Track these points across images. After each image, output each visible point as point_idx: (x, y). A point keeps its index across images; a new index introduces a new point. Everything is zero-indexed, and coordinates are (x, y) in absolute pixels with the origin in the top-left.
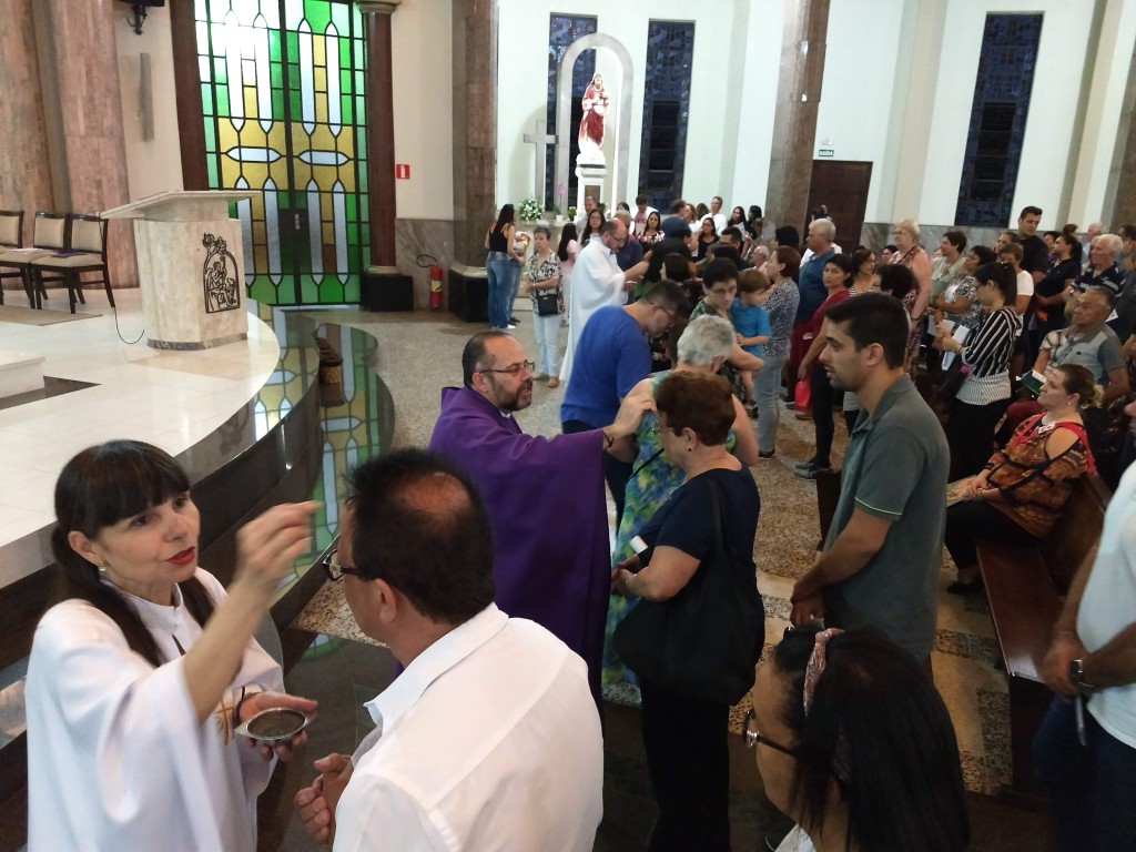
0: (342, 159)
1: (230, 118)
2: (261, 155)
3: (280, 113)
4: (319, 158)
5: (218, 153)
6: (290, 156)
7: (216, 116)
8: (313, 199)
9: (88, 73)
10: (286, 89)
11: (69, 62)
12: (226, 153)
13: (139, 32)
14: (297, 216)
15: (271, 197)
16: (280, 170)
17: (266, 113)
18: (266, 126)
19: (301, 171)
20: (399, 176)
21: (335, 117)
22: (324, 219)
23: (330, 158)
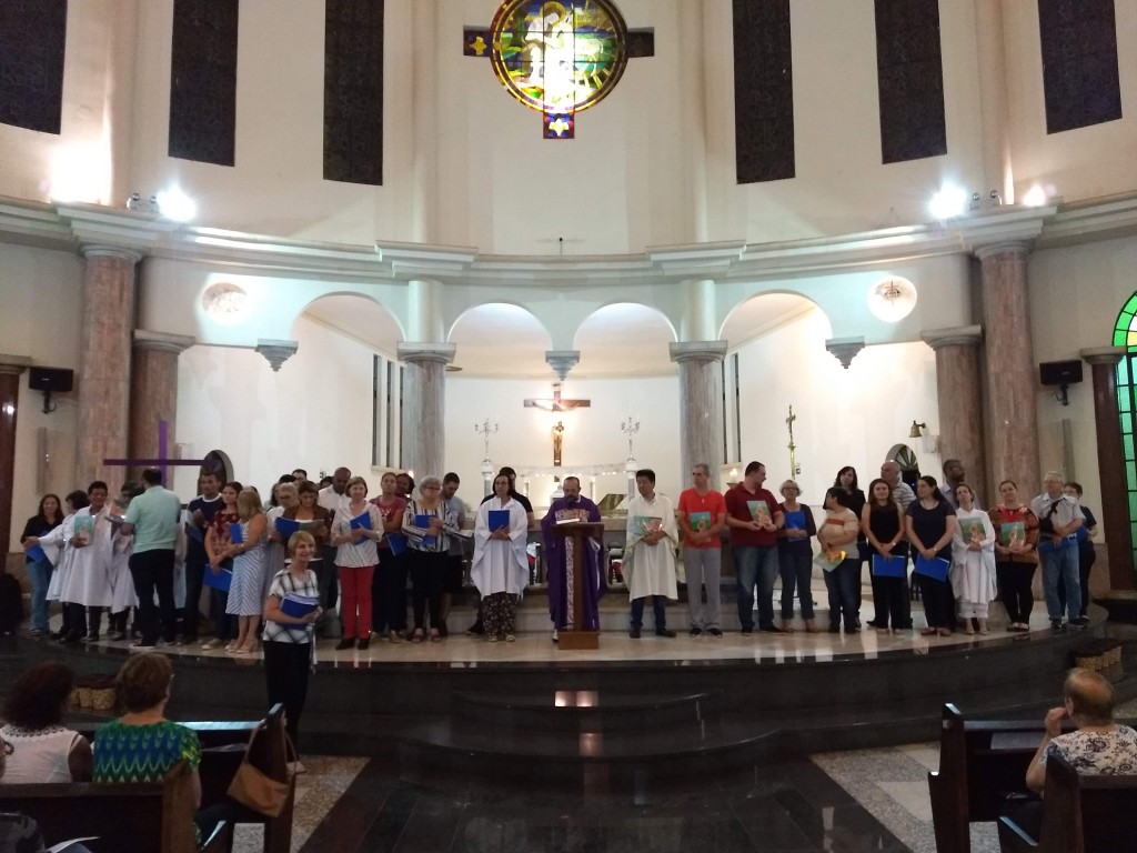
9: (1009, 439)
11: (997, 434)
13: (1066, 404)
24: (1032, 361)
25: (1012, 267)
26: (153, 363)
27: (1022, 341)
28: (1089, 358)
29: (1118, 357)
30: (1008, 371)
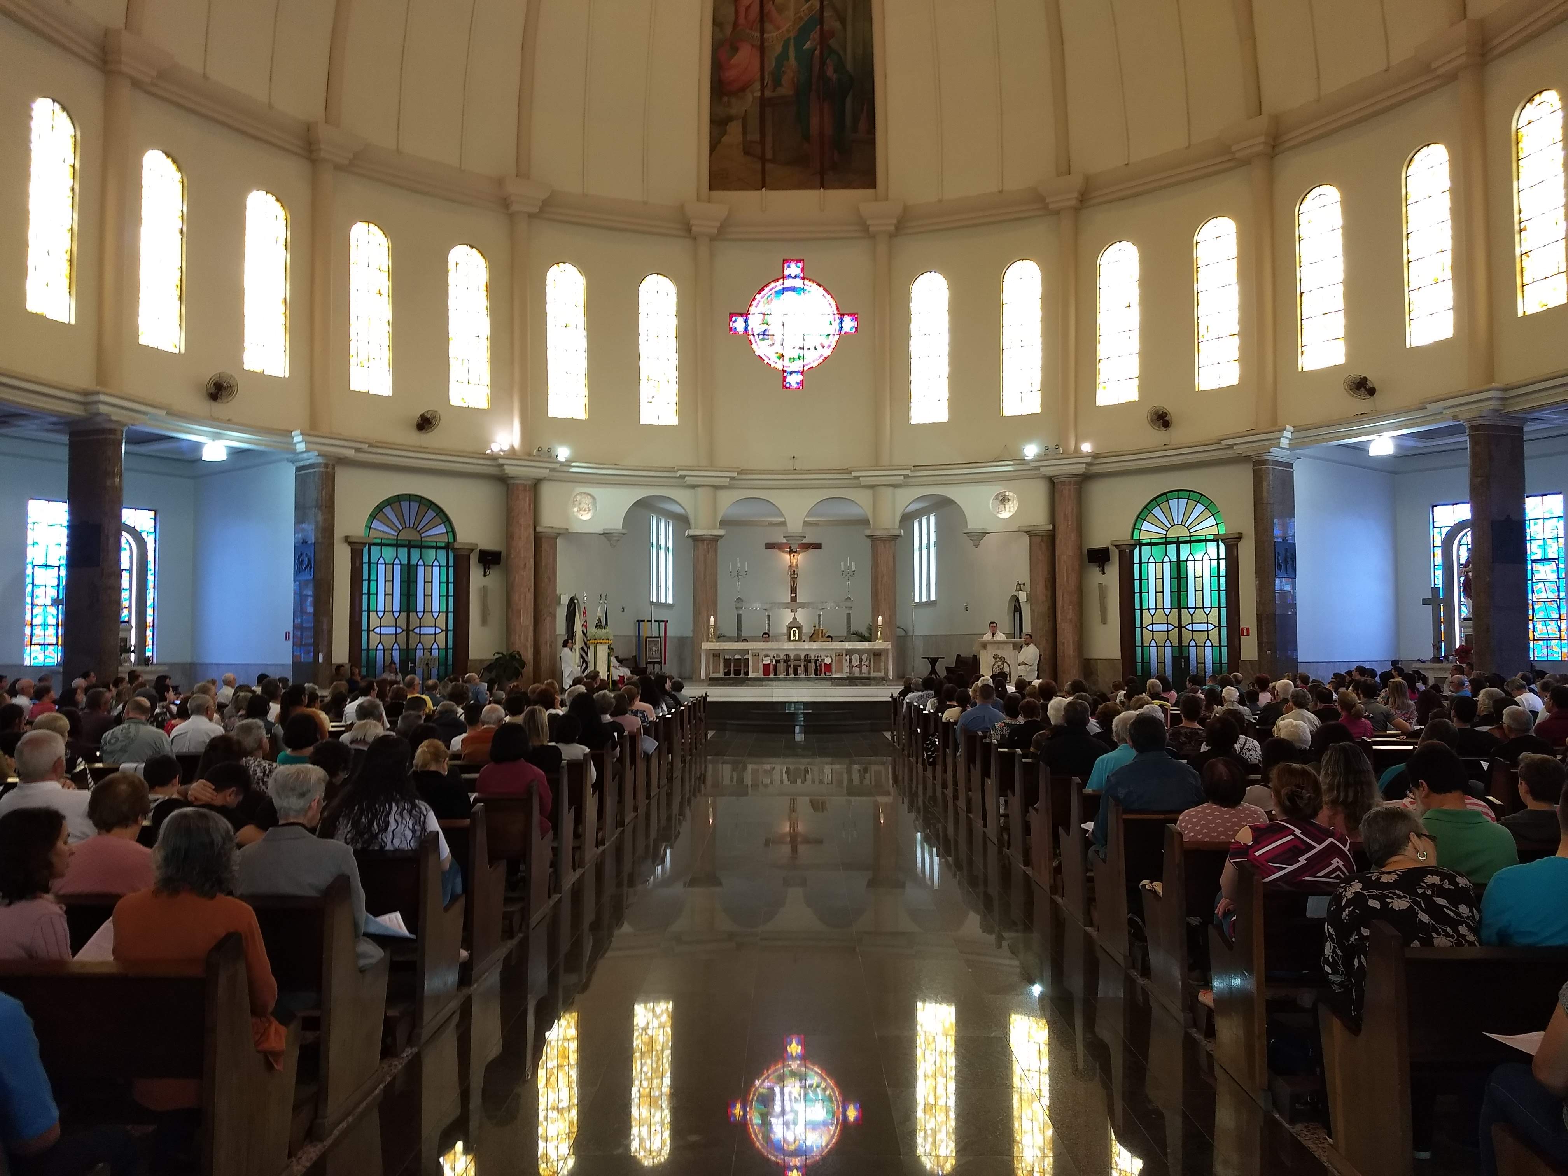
0: (1211, 627)
1: (1149, 609)
2: (1164, 627)
3: (1175, 604)
4: (1196, 627)
5: (1142, 627)
6: (1180, 627)
7: (1141, 609)
8: (1192, 650)
10: (1179, 591)
12: (1146, 628)
13: (1104, 573)
14: (1183, 660)
15: (1169, 650)
16: (1174, 635)
17: (1167, 605)
18: (1167, 612)
19: (1186, 634)
20: (1243, 635)
21: (1207, 604)
22: (1199, 661)
23: (1204, 627)
24: (1080, 548)
25: (1070, 490)
26: (545, 546)
27: (1073, 536)
28: (1117, 546)
29: (1135, 546)
30: (1066, 554)
